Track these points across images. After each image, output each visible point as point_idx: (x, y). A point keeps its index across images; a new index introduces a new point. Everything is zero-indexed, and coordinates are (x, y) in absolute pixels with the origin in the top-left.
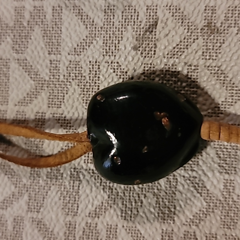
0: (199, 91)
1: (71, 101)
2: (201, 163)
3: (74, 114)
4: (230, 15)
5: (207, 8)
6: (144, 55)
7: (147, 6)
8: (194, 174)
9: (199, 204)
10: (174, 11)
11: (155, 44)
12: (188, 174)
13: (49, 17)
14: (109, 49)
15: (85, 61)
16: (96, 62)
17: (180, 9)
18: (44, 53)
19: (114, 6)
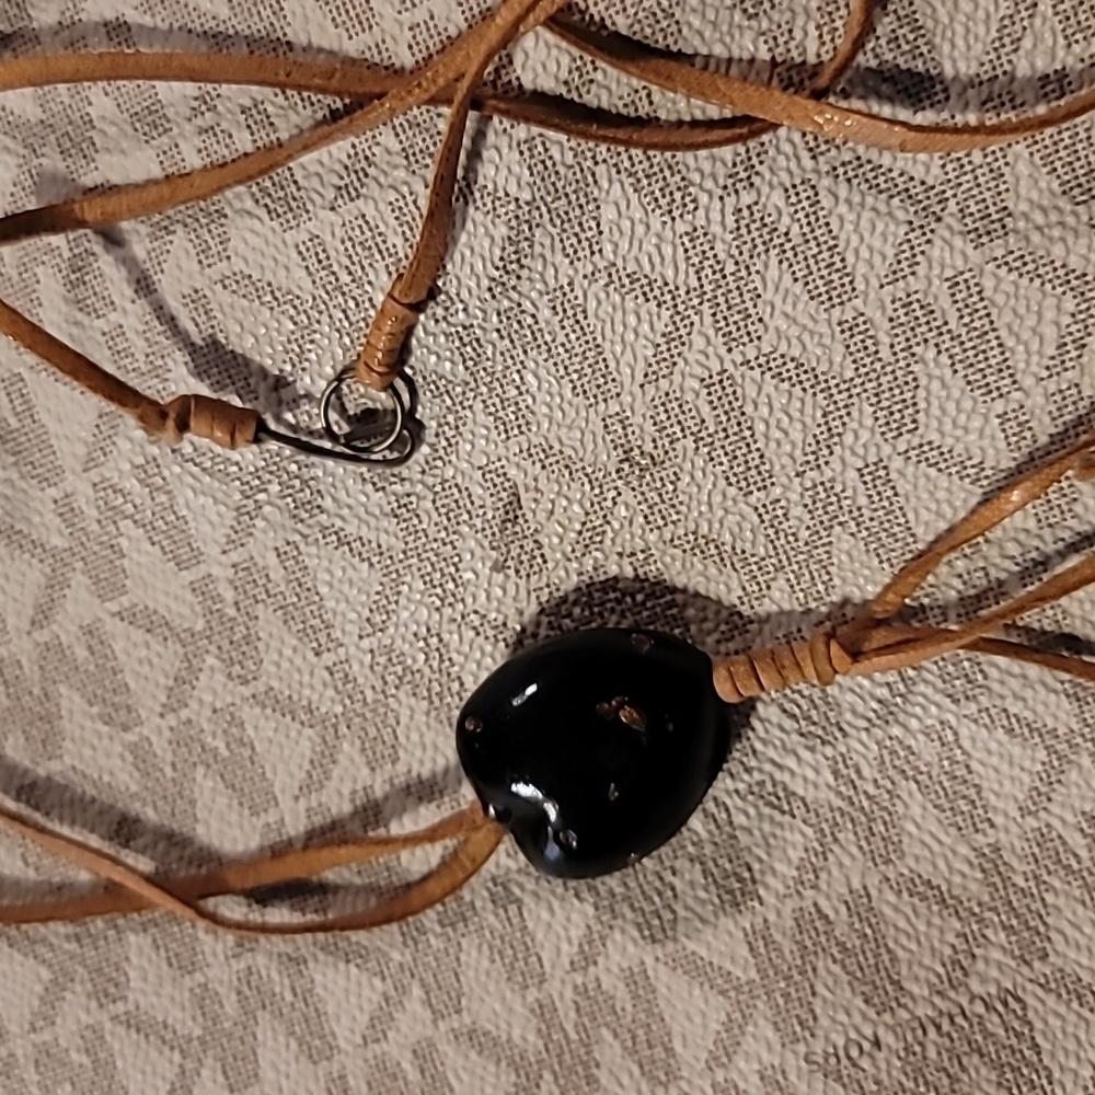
0: (679, 598)
1: (415, 737)
2: (758, 746)
3: (434, 761)
4: (663, 416)
5: (609, 421)
6: (523, 573)
7: (480, 468)
8: (757, 776)
9: (798, 837)
10: (542, 456)
11: (536, 542)
12: (743, 781)
13: (277, 574)
14: (444, 591)
15: (404, 639)
16: (428, 630)
17: (551, 448)
18: (304, 658)
19: (408, 495)
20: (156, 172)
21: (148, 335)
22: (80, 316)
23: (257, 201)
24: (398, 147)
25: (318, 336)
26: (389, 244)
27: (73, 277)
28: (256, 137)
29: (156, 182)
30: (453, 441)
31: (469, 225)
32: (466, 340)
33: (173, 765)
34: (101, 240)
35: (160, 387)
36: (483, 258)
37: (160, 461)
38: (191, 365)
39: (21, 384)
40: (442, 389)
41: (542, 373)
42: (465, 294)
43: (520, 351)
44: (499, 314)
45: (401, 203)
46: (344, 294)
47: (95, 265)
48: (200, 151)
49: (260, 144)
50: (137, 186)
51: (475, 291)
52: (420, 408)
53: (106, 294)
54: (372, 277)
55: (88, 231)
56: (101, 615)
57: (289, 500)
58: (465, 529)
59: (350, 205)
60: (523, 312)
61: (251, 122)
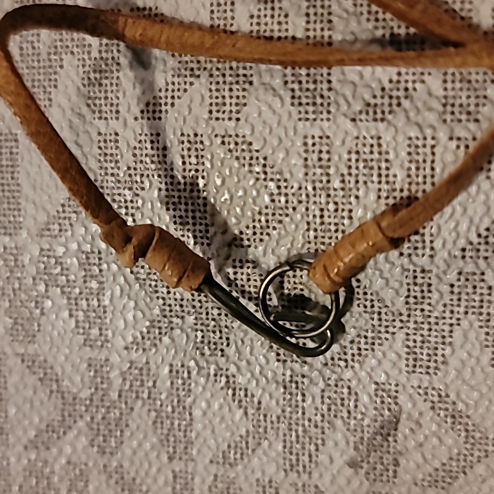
6: (372, 476)
7: (377, 383)
10: (436, 399)
11: (395, 460)
13: (163, 384)
14: (298, 460)
15: (246, 478)
16: (270, 481)
17: (447, 396)
18: (158, 456)
19: (303, 376)
20: (205, 19)
21: (137, 152)
22: (85, 110)
23: (286, 83)
24: (441, 93)
25: (287, 219)
26: (391, 172)
27: (92, 75)
28: (311, 26)
29: (200, 28)
30: (364, 352)
31: (473, 189)
32: (419, 281)
33: (21, 487)
34: (129, 55)
35: (129, 198)
36: (471, 221)
37: (103, 256)
38: (164, 193)
39: (13, 144)
40: (376, 309)
41: (472, 335)
42: (438, 244)
43: (462, 310)
44: (460, 273)
45: (420, 143)
46: (329, 196)
47: (115, 74)
48: (252, 17)
49: (311, 34)
50: (181, 23)
51: (449, 245)
52: (348, 314)
53: (115, 101)
54: (361, 193)
55: (122, 44)
56: (8, 350)
57: (199, 334)
58: (339, 422)
59: (372, 124)
60: (483, 280)
61: (312, 11)
